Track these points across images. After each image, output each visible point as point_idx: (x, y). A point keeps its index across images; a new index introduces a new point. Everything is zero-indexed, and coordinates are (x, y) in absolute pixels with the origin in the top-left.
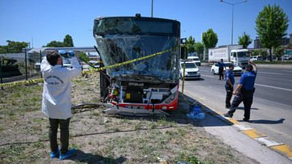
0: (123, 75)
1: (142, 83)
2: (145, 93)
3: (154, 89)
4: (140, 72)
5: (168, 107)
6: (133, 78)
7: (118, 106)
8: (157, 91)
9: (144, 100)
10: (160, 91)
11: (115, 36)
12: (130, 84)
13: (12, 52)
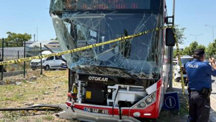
0: (82, 66)
1: (105, 77)
2: (109, 91)
3: (122, 86)
4: (102, 63)
5: (142, 113)
6: (93, 70)
7: (72, 107)
8: (125, 89)
9: (108, 101)
10: (131, 89)
11: (75, 14)
12: (90, 78)
13: (11, 46)
